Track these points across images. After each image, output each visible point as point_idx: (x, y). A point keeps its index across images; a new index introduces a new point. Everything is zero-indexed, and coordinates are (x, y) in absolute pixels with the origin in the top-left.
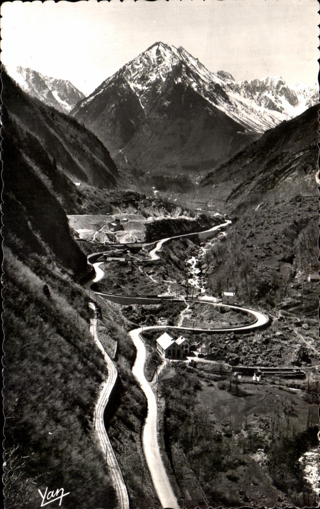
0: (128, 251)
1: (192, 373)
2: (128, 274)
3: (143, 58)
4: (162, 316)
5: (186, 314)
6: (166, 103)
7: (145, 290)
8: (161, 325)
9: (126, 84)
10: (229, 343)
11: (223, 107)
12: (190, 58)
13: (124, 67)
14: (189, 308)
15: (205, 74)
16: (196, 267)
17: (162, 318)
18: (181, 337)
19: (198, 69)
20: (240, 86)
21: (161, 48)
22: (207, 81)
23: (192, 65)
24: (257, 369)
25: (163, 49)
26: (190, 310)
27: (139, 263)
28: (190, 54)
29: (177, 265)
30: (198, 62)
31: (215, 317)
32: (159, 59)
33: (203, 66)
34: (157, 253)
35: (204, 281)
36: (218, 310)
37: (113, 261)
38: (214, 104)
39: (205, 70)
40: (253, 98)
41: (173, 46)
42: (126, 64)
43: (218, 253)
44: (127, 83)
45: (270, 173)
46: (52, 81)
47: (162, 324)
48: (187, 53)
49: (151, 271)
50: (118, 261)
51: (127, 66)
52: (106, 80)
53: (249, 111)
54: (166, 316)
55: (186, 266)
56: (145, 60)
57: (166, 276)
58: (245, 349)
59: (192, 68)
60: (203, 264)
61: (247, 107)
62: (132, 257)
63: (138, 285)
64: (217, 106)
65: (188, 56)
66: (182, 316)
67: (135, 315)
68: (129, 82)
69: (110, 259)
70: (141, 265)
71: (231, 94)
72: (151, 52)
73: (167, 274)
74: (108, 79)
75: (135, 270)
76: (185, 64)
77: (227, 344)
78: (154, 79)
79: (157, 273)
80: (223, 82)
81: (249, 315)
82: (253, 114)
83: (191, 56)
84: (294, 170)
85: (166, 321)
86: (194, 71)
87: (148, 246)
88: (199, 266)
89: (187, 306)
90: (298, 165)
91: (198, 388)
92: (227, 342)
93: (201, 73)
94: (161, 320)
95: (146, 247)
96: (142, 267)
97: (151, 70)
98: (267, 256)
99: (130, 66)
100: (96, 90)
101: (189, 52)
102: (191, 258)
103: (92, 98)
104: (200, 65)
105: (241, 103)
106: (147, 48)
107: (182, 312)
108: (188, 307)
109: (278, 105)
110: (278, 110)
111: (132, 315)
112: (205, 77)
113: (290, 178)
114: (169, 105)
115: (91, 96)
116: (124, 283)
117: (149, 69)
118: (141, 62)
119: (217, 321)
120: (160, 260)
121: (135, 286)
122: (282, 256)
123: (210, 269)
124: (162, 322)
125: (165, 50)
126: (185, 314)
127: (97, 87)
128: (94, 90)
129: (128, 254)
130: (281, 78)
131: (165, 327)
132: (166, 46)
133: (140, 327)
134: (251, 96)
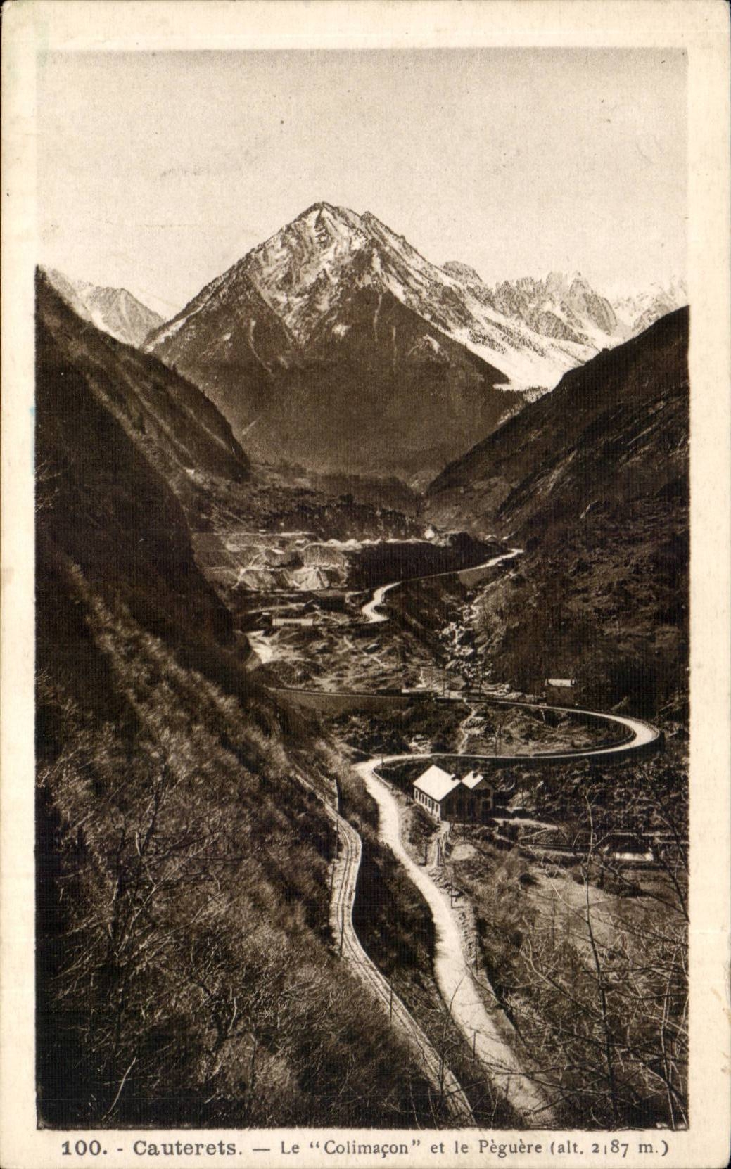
0: (315, 606)
1: (509, 849)
2: (324, 651)
3: (289, 236)
4: (418, 733)
5: (472, 726)
6: (340, 329)
7: (366, 681)
8: (417, 751)
9: (252, 291)
10: (582, 782)
11: (460, 335)
12: (387, 236)
13: (248, 256)
14: (477, 715)
15: (419, 267)
16: (461, 642)
17: (419, 737)
18: (472, 772)
19: (405, 257)
20: (494, 291)
21: (325, 214)
22: (425, 282)
23: (392, 249)
24: (652, 838)
25: (331, 216)
26: (480, 719)
27: (342, 630)
28: (386, 227)
29: (421, 637)
30: (405, 242)
31: (538, 732)
32: (323, 239)
33: (416, 252)
34: (378, 609)
35: (484, 670)
36: (540, 718)
37: (285, 625)
38: (442, 330)
39: (420, 260)
40: (521, 316)
41: (350, 210)
42: (253, 250)
43: (508, 611)
44: (255, 289)
45: (591, 450)
46: (89, 290)
47: (421, 750)
48: (382, 225)
49: (373, 645)
50: (296, 625)
51: (253, 254)
52: (210, 284)
53: (516, 342)
54: (428, 733)
55: (440, 642)
56: (294, 241)
57: (408, 655)
58: (620, 795)
59: (392, 254)
60: (477, 635)
61: (511, 334)
62: (326, 617)
63: (349, 673)
64: (447, 333)
65: (382, 230)
66: (465, 733)
67: (356, 732)
68: (259, 288)
69: (277, 622)
70: (349, 633)
71: (476, 309)
72: (304, 223)
73: (409, 650)
74: (214, 281)
75: (337, 644)
76: (378, 246)
77: (578, 785)
78: (314, 280)
79: (385, 649)
80: (459, 284)
81: (611, 725)
82: (525, 347)
83: (388, 230)
84: (646, 440)
85: (429, 742)
86: (397, 259)
87: (356, 596)
88: (468, 639)
89: (470, 710)
90: (656, 429)
91: (528, 881)
92: (576, 781)
93: (414, 263)
94: (416, 740)
95: (353, 599)
96: (350, 637)
97: (304, 261)
98: (621, 608)
99: (262, 252)
100: (188, 305)
101: (385, 224)
102: (446, 625)
103: (181, 323)
104: (411, 250)
105: (499, 326)
106: (296, 216)
107: (465, 722)
108: (474, 713)
109: (576, 330)
110: (575, 340)
111: (351, 732)
112: (421, 273)
113: (637, 459)
114: (348, 332)
115: (177, 318)
116: (319, 671)
117: (301, 259)
118: (283, 245)
119: (542, 741)
120: (388, 622)
121: (342, 676)
122: (653, 608)
123: (494, 644)
124: (419, 745)
125: (335, 218)
126: (468, 727)
127: (190, 299)
128: (184, 306)
129: (317, 612)
130: (579, 274)
131: (428, 755)
132: (335, 210)
133: (372, 758)
134: (518, 311)
